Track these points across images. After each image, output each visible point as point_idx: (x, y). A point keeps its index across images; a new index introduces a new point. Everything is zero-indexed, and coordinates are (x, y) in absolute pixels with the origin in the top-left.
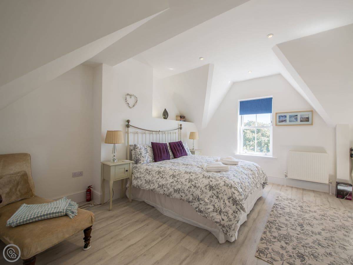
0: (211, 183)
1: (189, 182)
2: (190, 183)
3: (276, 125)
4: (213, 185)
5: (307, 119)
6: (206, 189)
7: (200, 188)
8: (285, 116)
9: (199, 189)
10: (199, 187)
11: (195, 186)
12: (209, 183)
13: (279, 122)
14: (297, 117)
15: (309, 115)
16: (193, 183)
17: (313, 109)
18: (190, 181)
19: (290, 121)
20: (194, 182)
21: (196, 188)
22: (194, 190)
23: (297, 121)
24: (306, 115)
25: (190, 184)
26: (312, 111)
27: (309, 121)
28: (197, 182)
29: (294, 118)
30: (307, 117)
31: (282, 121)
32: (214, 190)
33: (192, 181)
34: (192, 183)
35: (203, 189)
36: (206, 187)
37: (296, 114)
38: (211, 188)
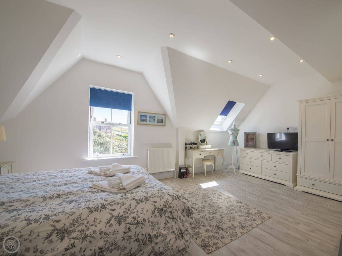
0: (157, 205)
1: (120, 224)
2: (123, 225)
3: (138, 124)
4: (162, 206)
5: (162, 121)
6: (155, 216)
7: (147, 221)
8: (145, 116)
9: (147, 224)
10: (144, 220)
11: (138, 223)
12: (154, 205)
13: (141, 121)
14: (155, 118)
15: (163, 117)
16: (129, 220)
17: (166, 113)
18: (120, 219)
19: (150, 121)
20: (128, 217)
21: (140, 225)
22: (139, 229)
23: (155, 122)
24: (161, 117)
25: (125, 225)
26: (165, 115)
27: (163, 123)
28: (135, 214)
29: (152, 119)
30: (162, 119)
31: (143, 121)
32: (165, 212)
33: (125, 219)
34: (126, 222)
35: (151, 219)
36: (155, 214)
37: (154, 115)
38: (161, 211)
